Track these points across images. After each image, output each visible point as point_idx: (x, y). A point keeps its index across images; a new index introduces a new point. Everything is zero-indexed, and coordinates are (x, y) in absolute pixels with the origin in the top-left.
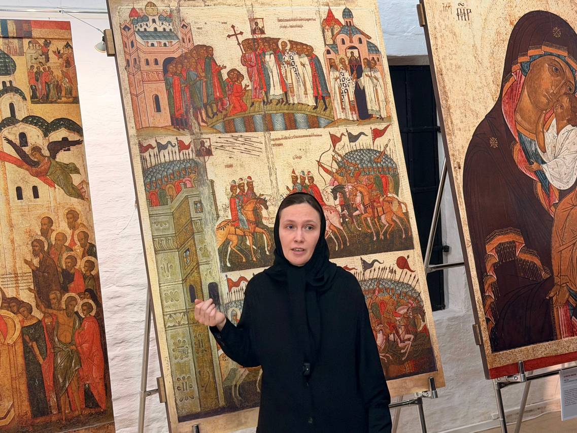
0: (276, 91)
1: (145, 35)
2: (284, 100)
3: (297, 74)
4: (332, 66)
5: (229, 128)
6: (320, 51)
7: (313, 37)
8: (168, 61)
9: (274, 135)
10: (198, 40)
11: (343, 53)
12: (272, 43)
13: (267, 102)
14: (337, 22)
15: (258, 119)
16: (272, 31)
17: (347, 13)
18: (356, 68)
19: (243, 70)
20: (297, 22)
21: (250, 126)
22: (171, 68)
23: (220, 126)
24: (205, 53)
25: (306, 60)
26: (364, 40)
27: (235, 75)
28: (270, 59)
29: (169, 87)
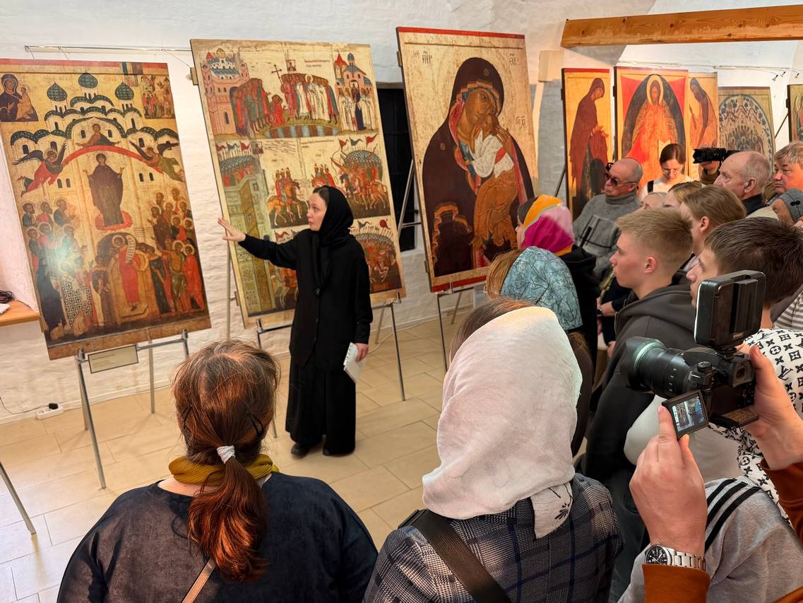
0: (304, 110)
1: (217, 71)
2: (309, 117)
3: (318, 99)
4: (341, 93)
5: (274, 135)
6: (332, 83)
7: (328, 73)
8: (233, 89)
9: (303, 140)
10: (252, 75)
11: (348, 85)
12: (301, 77)
13: (298, 118)
14: (344, 63)
15: (293, 129)
16: (300, 69)
17: (351, 57)
18: (356, 95)
19: (282, 96)
20: (318, 63)
21: (287, 134)
22: (235, 94)
23: (267, 134)
24: (258, 83)
25: (323, 89)
26: (362, 75)
27: (277, 99)
28: (300, 88)
29: (234, 107)
